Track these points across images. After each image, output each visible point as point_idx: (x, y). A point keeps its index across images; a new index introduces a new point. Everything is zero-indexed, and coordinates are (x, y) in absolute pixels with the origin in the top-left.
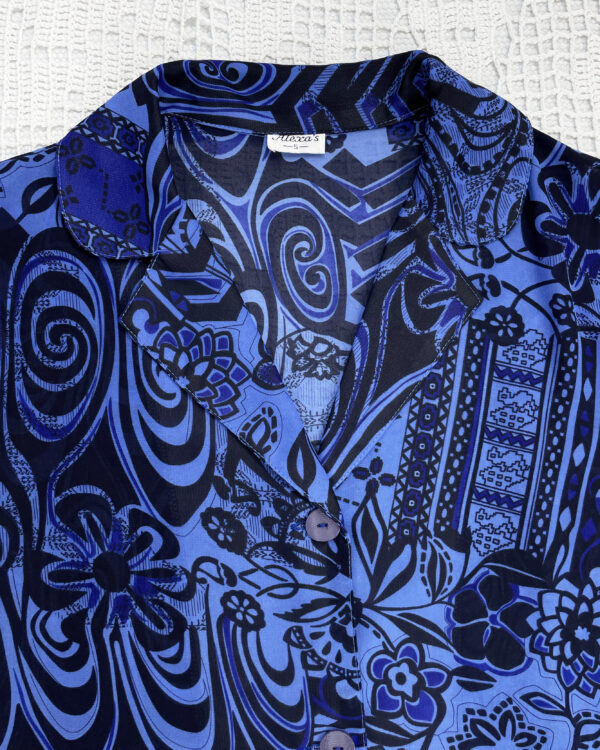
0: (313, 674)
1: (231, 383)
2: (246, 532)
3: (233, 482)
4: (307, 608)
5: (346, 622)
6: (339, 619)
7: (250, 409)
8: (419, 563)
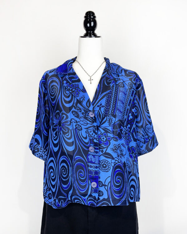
0: (90, 138)
1: (78, 92)
2: (79, 115)
3: (77, 107)
4: (89, 127)
5: (96, 130)
6: (94, 129)
8: (107, 119)
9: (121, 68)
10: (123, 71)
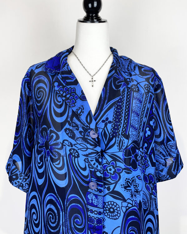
0: (91, 169)
1: (75, 99)
2: (75, 135)
3: (72, 122)
4: (90, 154)
5: (99, 158)
6: (97, 157)
7: (78, 106)
8: (117, 142)
9: (134, 63)
10: (137, 68)
